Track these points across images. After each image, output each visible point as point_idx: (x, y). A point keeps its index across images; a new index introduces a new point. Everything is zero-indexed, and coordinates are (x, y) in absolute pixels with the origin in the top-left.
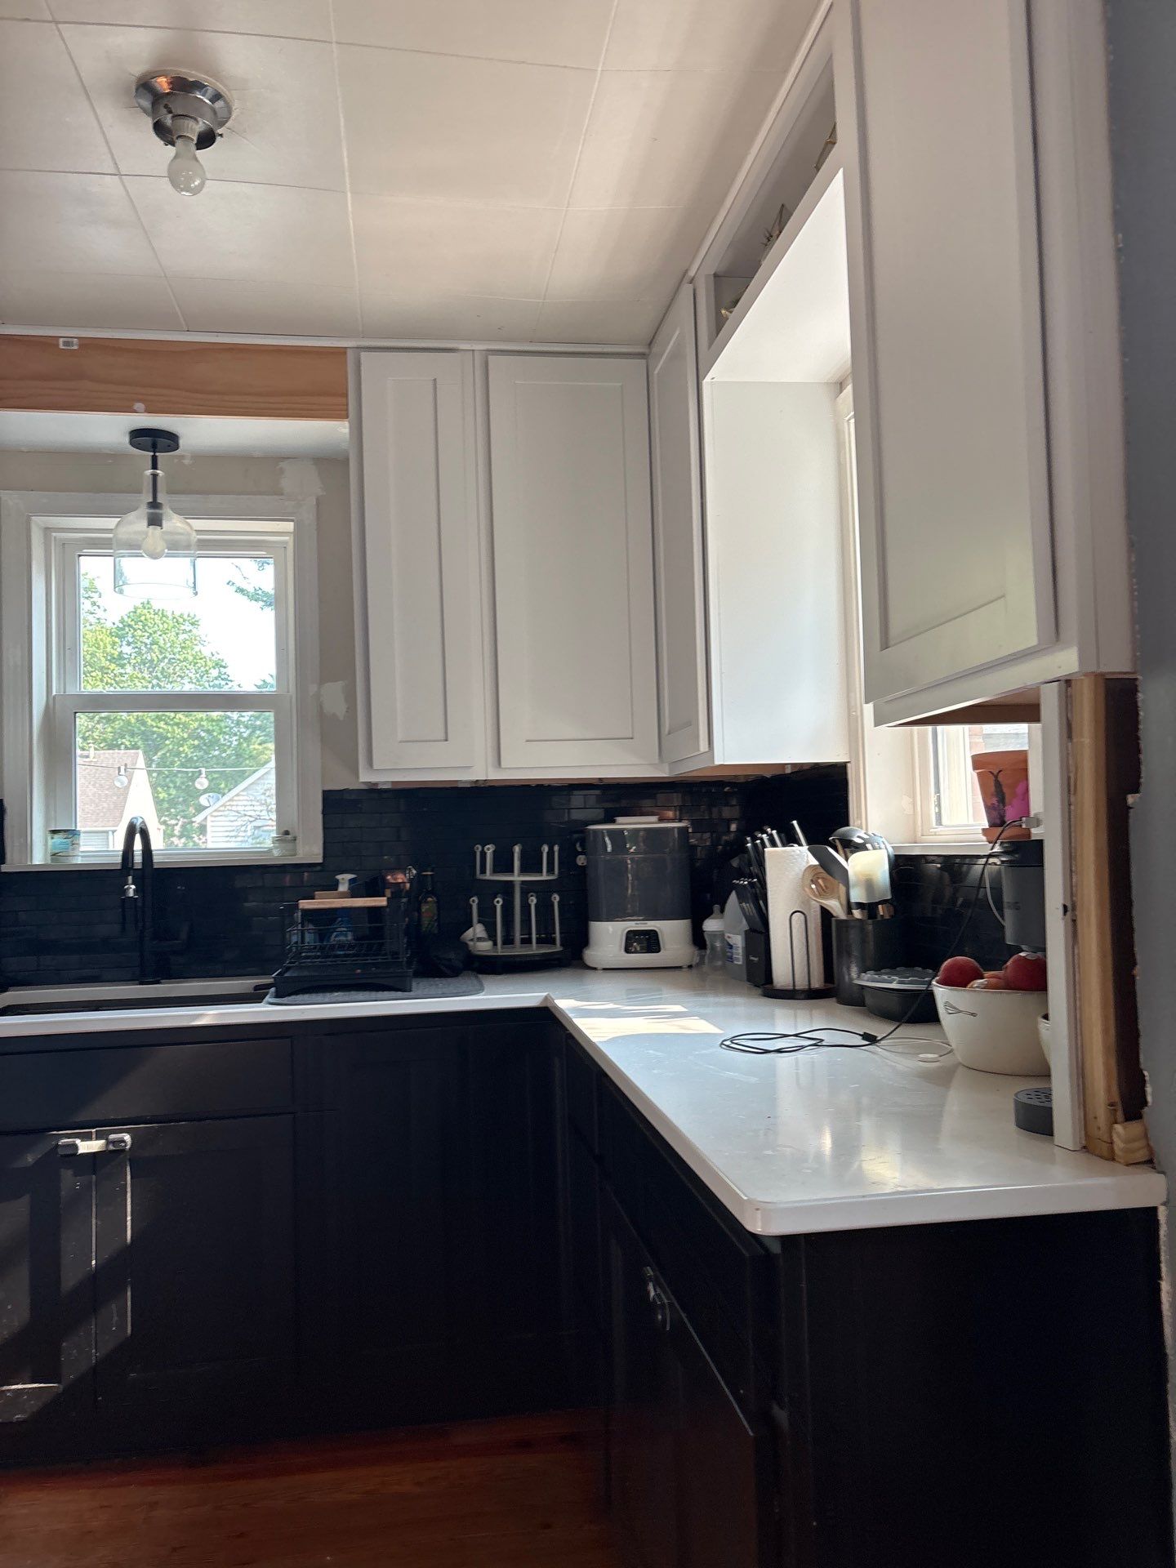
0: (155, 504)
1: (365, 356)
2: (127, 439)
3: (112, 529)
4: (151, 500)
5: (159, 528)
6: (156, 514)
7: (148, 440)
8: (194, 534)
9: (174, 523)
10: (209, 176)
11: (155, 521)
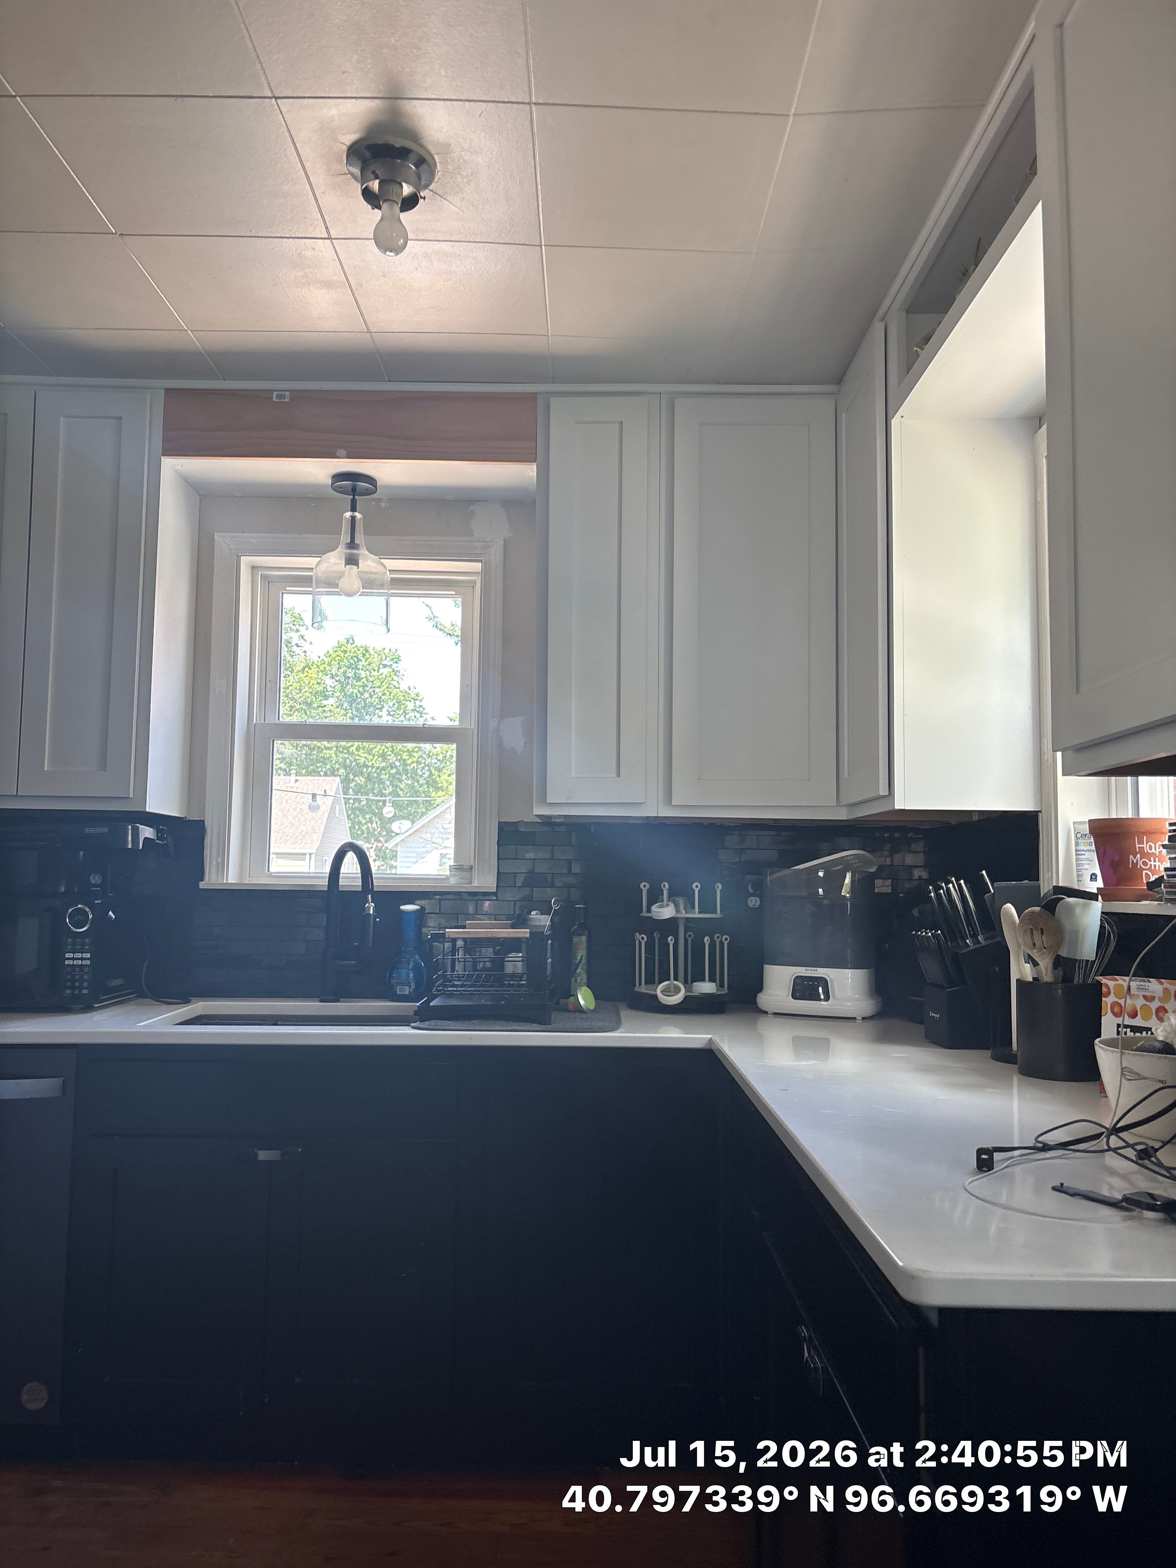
0: (352, 545)
1: (554, 402)
2: (329, 483)
3: (313, 569)
4: (349, 541)
5: (355, 567)
6: (353, 554)
7: (348, 484)
8: (388, 572)
9: (369, 563)
10: (410, 236)
11: (352, 561)
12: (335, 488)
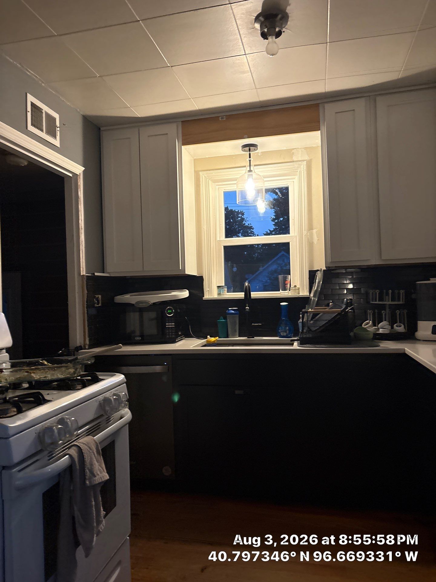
0: (250, 171)
1: (326, 105)
2: (241, 148)
4: (249, 169)
6: (250, 174)
7: (248, 148)
10: (279, 47)
12: (242, 151)
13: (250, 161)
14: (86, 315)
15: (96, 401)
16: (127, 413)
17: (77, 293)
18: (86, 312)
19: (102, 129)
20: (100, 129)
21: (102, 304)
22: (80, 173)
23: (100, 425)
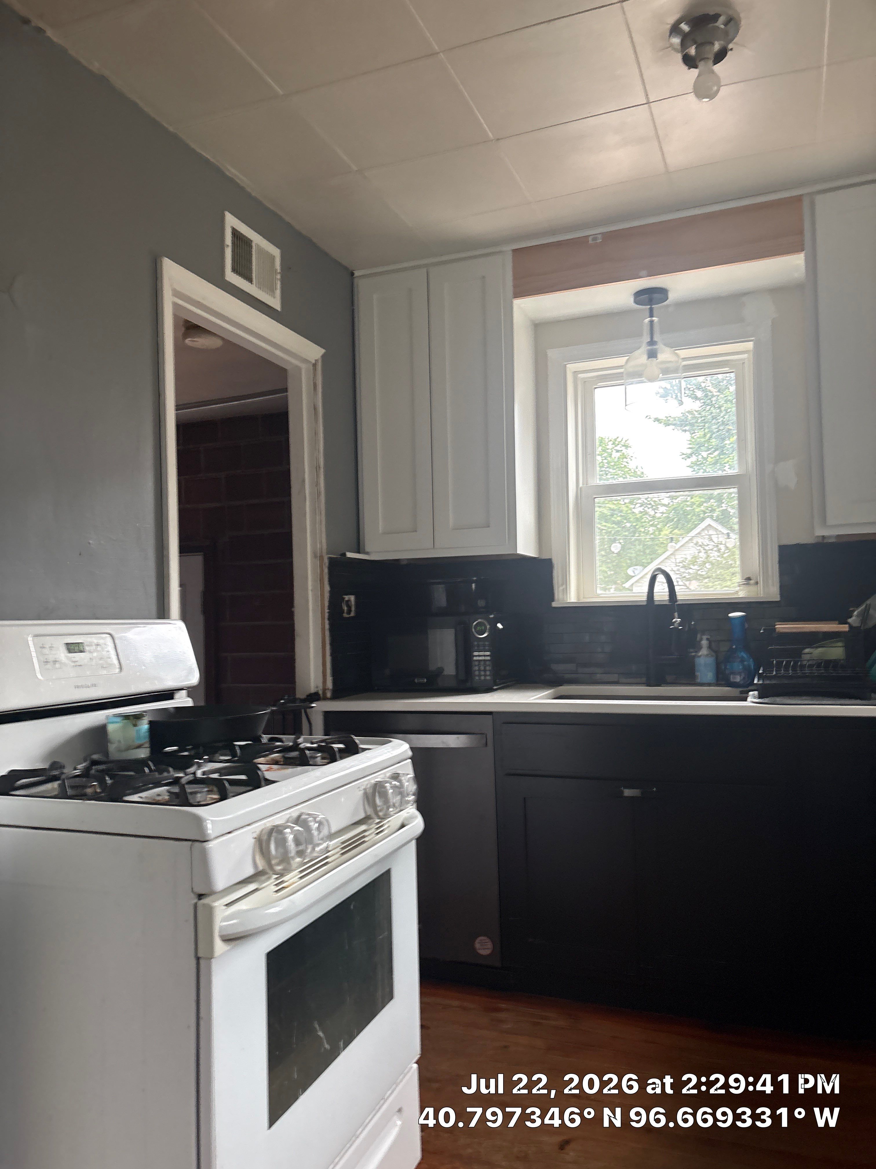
0: (652, 343)
1: (819, 199)
3: (622, 366)
4: (649, 340)
5: (655, 359)
6: (653, 349)
9: (665, 354)
10: (722, 82)
11: (652, 354)
12: (636, 302)
13: (652, 322)
14: (327, 633)
15: (359, 788)
16: (412, 818)
17: (311, 590)
18: (327, 626)
19: (357, 274)
20: (352, 274)
21: (356, 612)
22: (316, 360)
23: (364, 837)
